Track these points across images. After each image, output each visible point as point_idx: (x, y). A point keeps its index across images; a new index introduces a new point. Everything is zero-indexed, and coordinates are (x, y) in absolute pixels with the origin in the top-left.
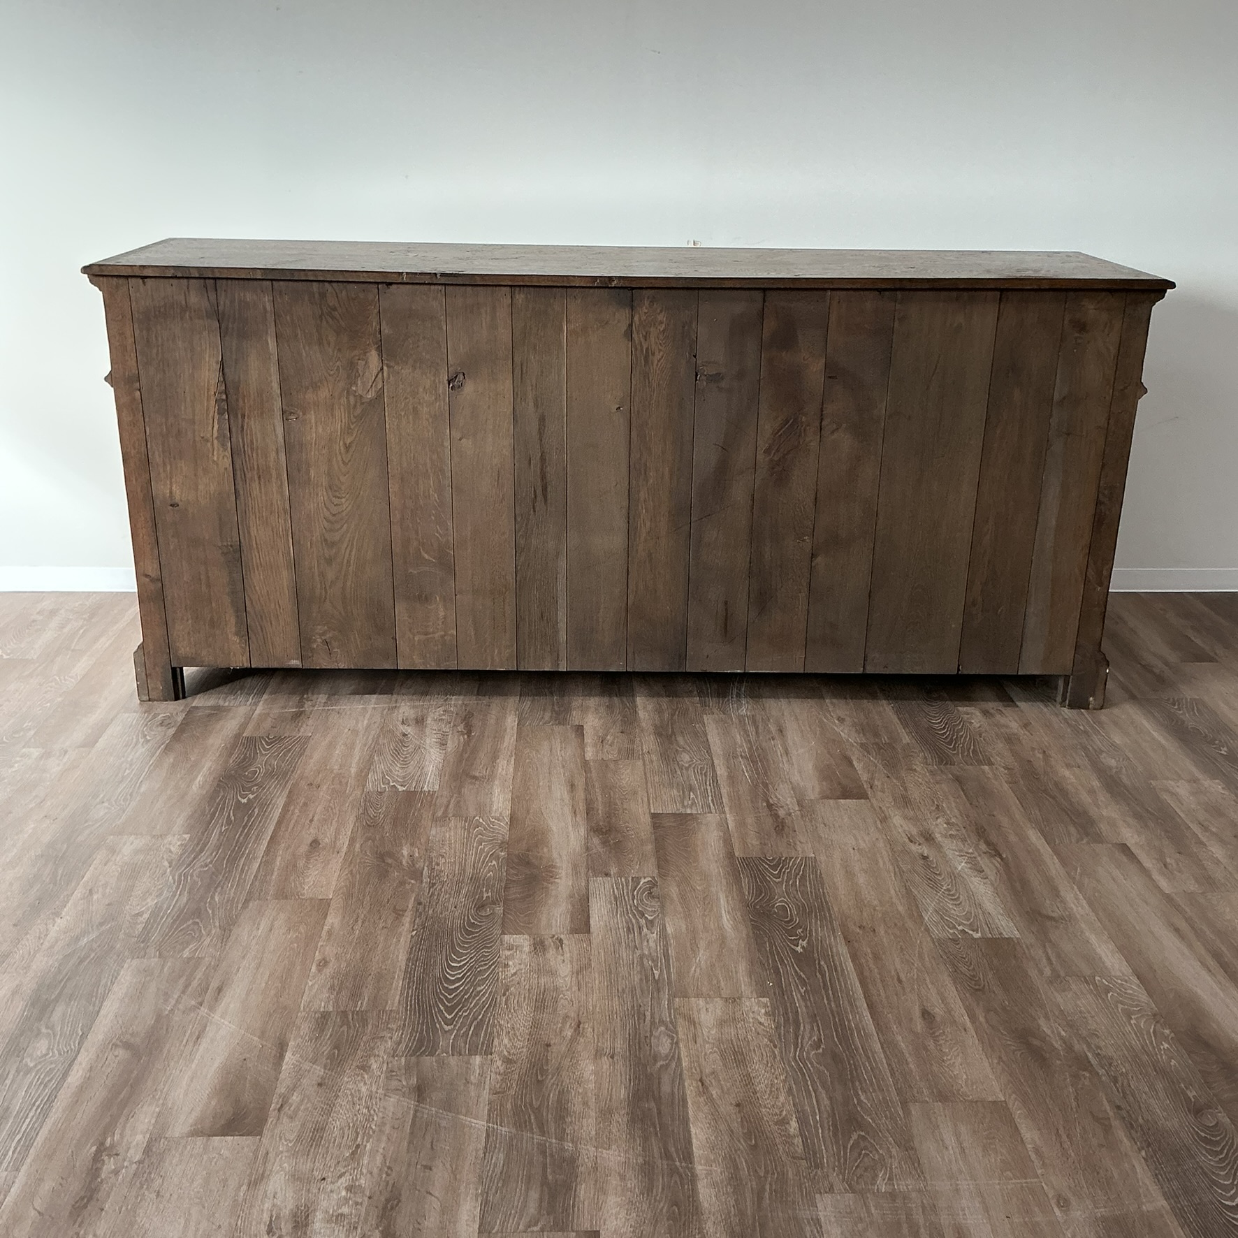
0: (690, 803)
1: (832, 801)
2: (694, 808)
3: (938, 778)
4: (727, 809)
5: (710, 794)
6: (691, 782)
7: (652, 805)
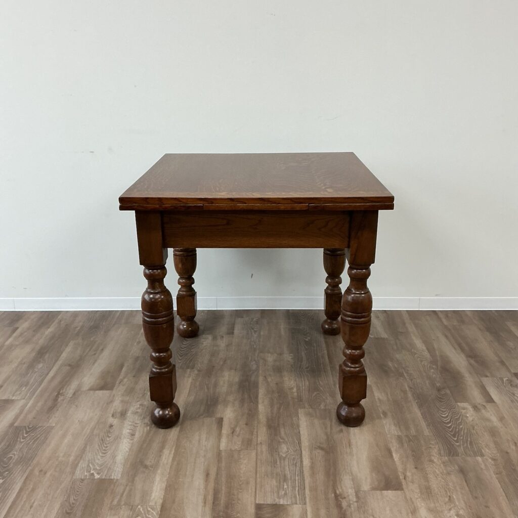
0: (283, 492)
1: (378, 492)
2: (286, 499)
3: (449, 469)
4: (308, 500)
5: (297, 485)
6: (286, 472)
7: (257, 496)
